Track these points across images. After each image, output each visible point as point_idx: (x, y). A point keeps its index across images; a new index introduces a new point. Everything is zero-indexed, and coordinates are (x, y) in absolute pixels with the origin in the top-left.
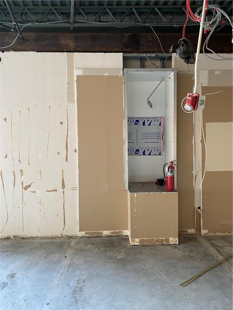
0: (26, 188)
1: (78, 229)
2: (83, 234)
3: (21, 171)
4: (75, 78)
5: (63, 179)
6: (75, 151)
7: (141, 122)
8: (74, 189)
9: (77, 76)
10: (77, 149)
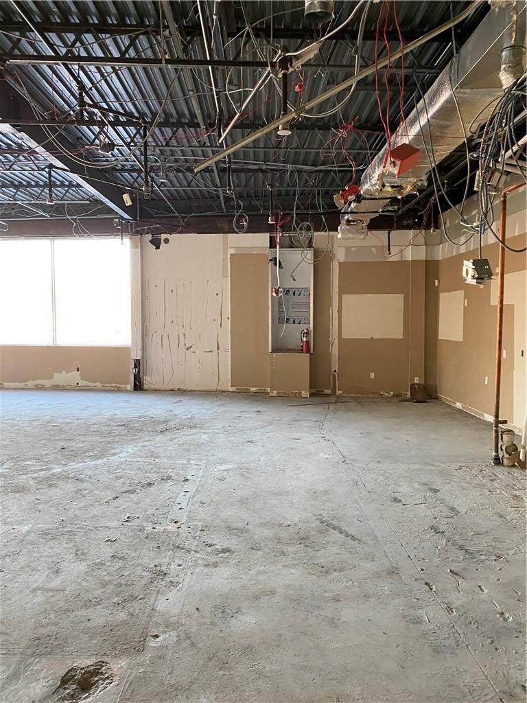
0: (188, 349)
1: (230, 385)
2: (233, 389)
3: (184, 334)
4: (229, 256)
5: (218, 343)
6: (228, 318)
7: (291, 292)
8: (226, 351)
9: (231, 255)
10: (230, 317)
